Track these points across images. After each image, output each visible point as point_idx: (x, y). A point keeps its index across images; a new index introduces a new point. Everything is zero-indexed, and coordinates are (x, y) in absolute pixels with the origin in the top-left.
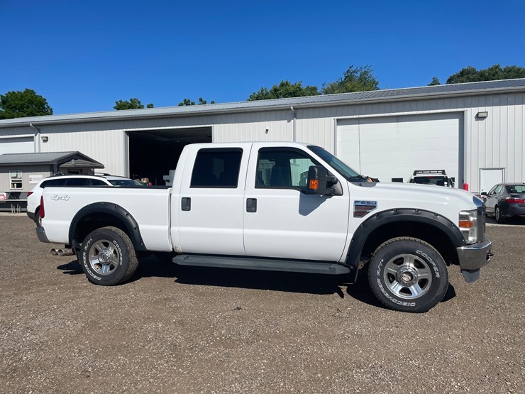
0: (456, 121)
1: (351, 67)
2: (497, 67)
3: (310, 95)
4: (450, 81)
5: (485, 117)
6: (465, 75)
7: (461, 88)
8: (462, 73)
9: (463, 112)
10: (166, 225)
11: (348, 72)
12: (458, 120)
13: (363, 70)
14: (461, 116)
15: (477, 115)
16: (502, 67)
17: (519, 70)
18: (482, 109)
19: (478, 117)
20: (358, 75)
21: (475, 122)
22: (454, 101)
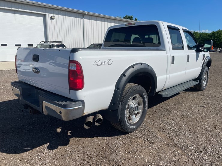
5: (54, 19)
12: (42, 18)
14: (44, 16)
21: (50, 21)
22: (41, 8)
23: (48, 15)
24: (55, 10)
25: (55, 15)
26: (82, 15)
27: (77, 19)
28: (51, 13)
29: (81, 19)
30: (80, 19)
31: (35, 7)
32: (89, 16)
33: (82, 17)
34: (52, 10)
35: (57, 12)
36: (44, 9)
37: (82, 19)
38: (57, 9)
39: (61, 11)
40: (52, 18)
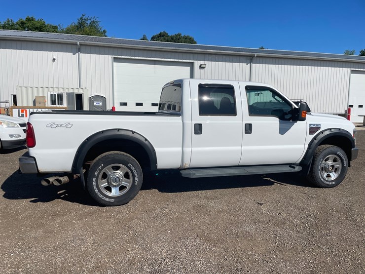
0: (189, 68)
1: (83, 15)
2: (179, 35)
3: (53, 32)
4: (153, 39)
5: (204, 68)
6: (161, 37)
7: (166, 45)
8: (160, 34)
9: (193, 63)
10: (179, 147)
11: (81, 18)
12: (189, 67)
13: (92, 20)
14: (191, 65)
15: (201, 65)
16: (182, 35)
17: (191, 38)
18: (203, 62)
19: (201, 67)
20: (88, 22)
21: (199, 70)
22: (188, 55)
23: (197, 64)
24: (207, 55)
25: (206, 62)
26: (249, 58)
27: (241, 64)
28: (201, 60)
29: (247, 64)
30: (245, 64)
31: (181, 54)
32: (261, 59)
33: (249, 61)
34: (203, 56)
35: (210, 57)
36: (191, 55)
37: (249, 64)
38: (210, 54)
39: (216, 56)
40: (202, 66)
